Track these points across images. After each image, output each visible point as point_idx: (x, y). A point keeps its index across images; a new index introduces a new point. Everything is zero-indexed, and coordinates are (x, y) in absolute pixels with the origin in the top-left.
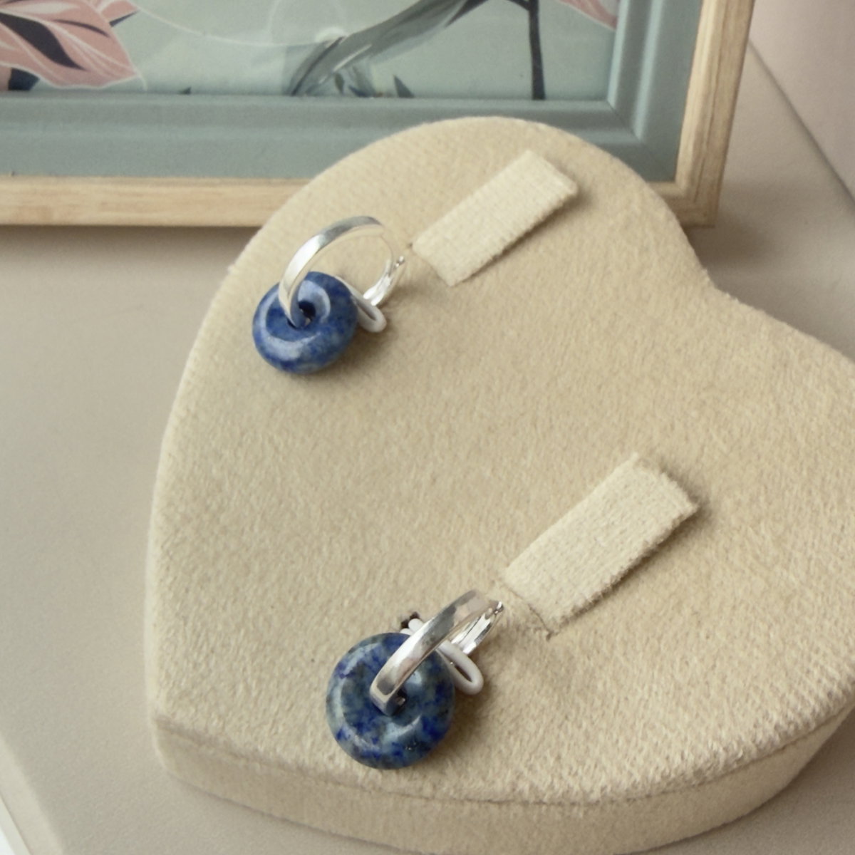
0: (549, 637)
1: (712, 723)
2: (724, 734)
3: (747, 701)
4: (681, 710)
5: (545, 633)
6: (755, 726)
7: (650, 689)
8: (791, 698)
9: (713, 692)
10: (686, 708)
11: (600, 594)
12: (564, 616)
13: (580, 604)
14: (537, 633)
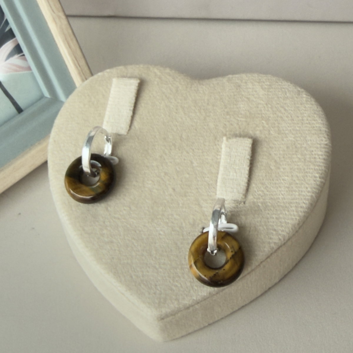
5: (243, 203)
11: (248, 181)
12: (243, 195)
13: (245, 188)
14: (241, 205)
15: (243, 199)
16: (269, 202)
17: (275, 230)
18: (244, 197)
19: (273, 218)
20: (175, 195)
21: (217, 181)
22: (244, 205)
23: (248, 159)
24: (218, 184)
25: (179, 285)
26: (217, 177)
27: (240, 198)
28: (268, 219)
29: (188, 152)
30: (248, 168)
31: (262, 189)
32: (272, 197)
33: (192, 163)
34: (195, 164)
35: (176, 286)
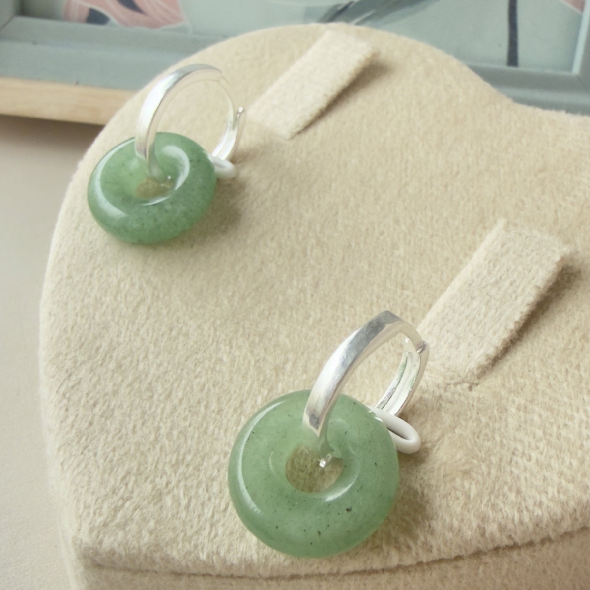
0: (470, 389)
11: (508, 340)
12: (480, 367)
13: (492, 352)
14: (459, 387)
15: (473, 374)
16: (540, 416)
17: (519, 492)
18: (476, 372)
19: (530, 459)
20: (312, 296)
21: (430, 306)
22: (467, 390)
23: (538, 287)
24: (430, 315)
25: (184, 502)
26: (435, 298)
27: (467, 371)
28: (513, 453)
29: (397, 222)
30: (525, 309)
31: (538, 375)
32: (555, 406)
33: (395, 246)
34: (401, 252)
35: (176, 500)
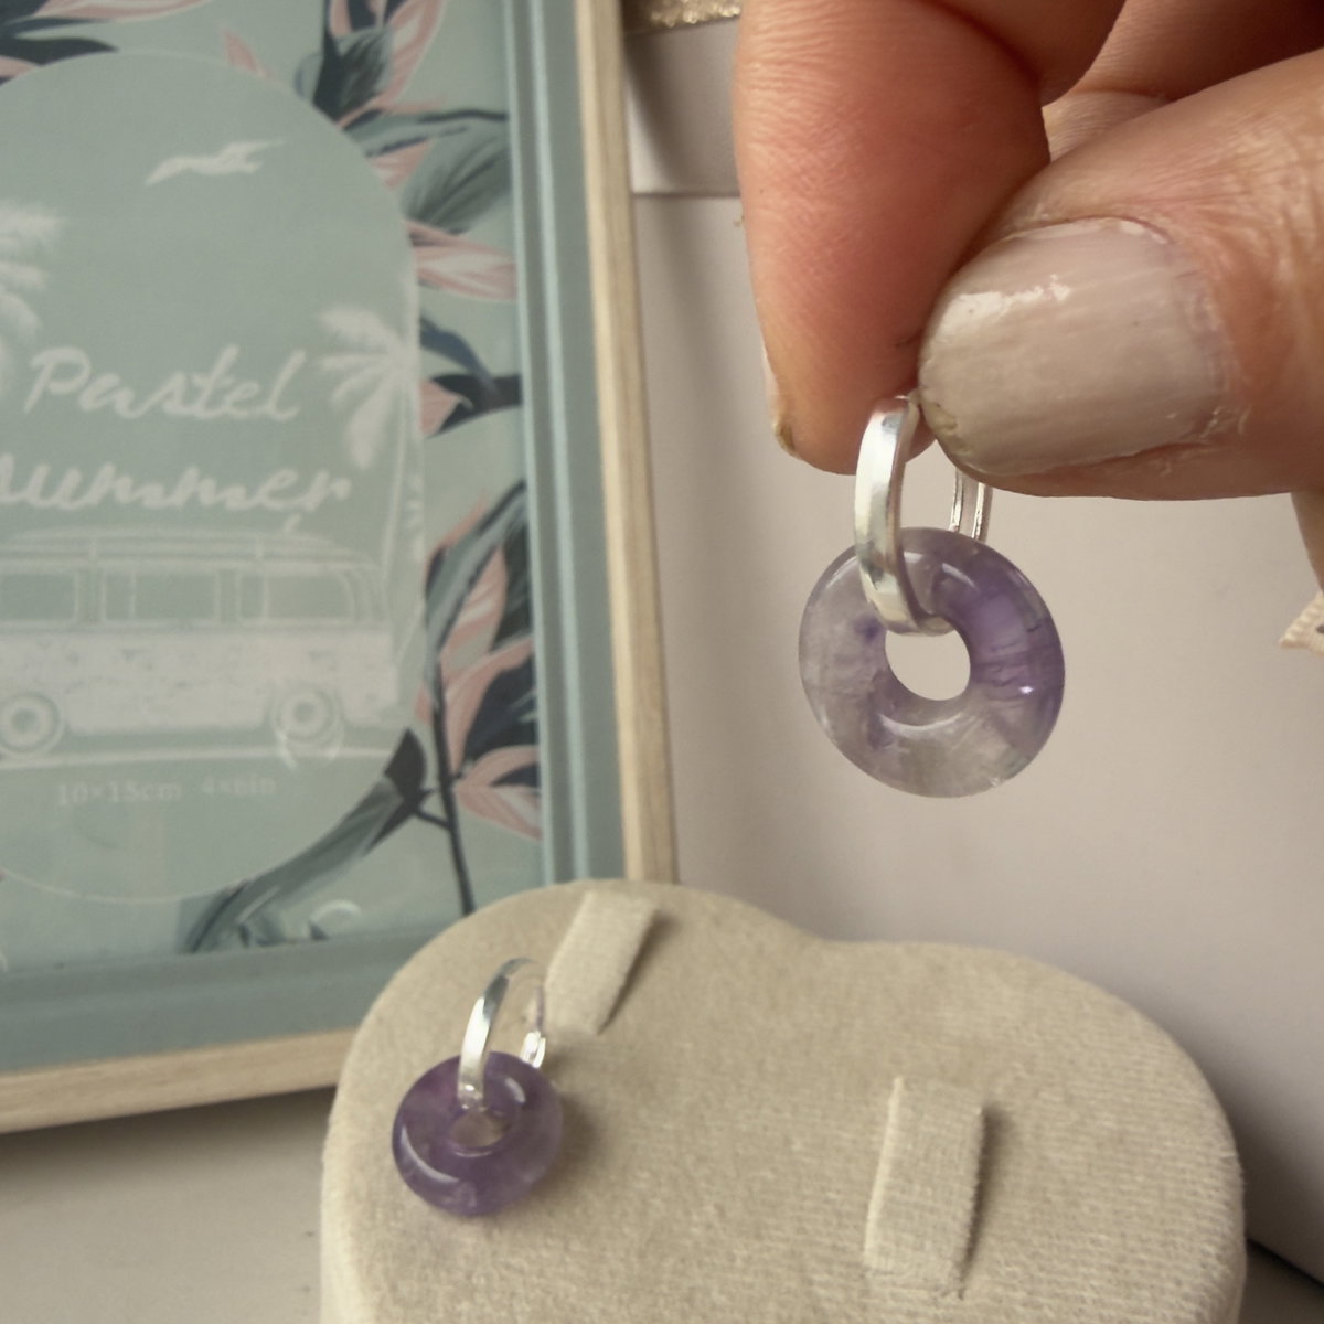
0: (961, 1296)
1: (1170, 1286)
2: (1186, 1289)
3: (1176, 1248)
4: (1135, 1290)
5: (954, 1294)
6: (1204, 1266)
7: (1093, 1287)
8: (1205, 1224)
9: (1143, 1256)
10: (1137, 1285)
11: (971, 1223)
12: (957, 1265)
13: (962, 1243)
14: (948, 1298)
15: (954, 1277)
18: (957, 1273)
20: (724, 1229)
21: (866, 1206)
22: (958, 1300)
23: (973, 1152)
24: (871, 1216)
26: (869, 1197)
27: (945, 1276)
29: (776, 1110)
30: (973, 1182)
34: (798, 1146)
